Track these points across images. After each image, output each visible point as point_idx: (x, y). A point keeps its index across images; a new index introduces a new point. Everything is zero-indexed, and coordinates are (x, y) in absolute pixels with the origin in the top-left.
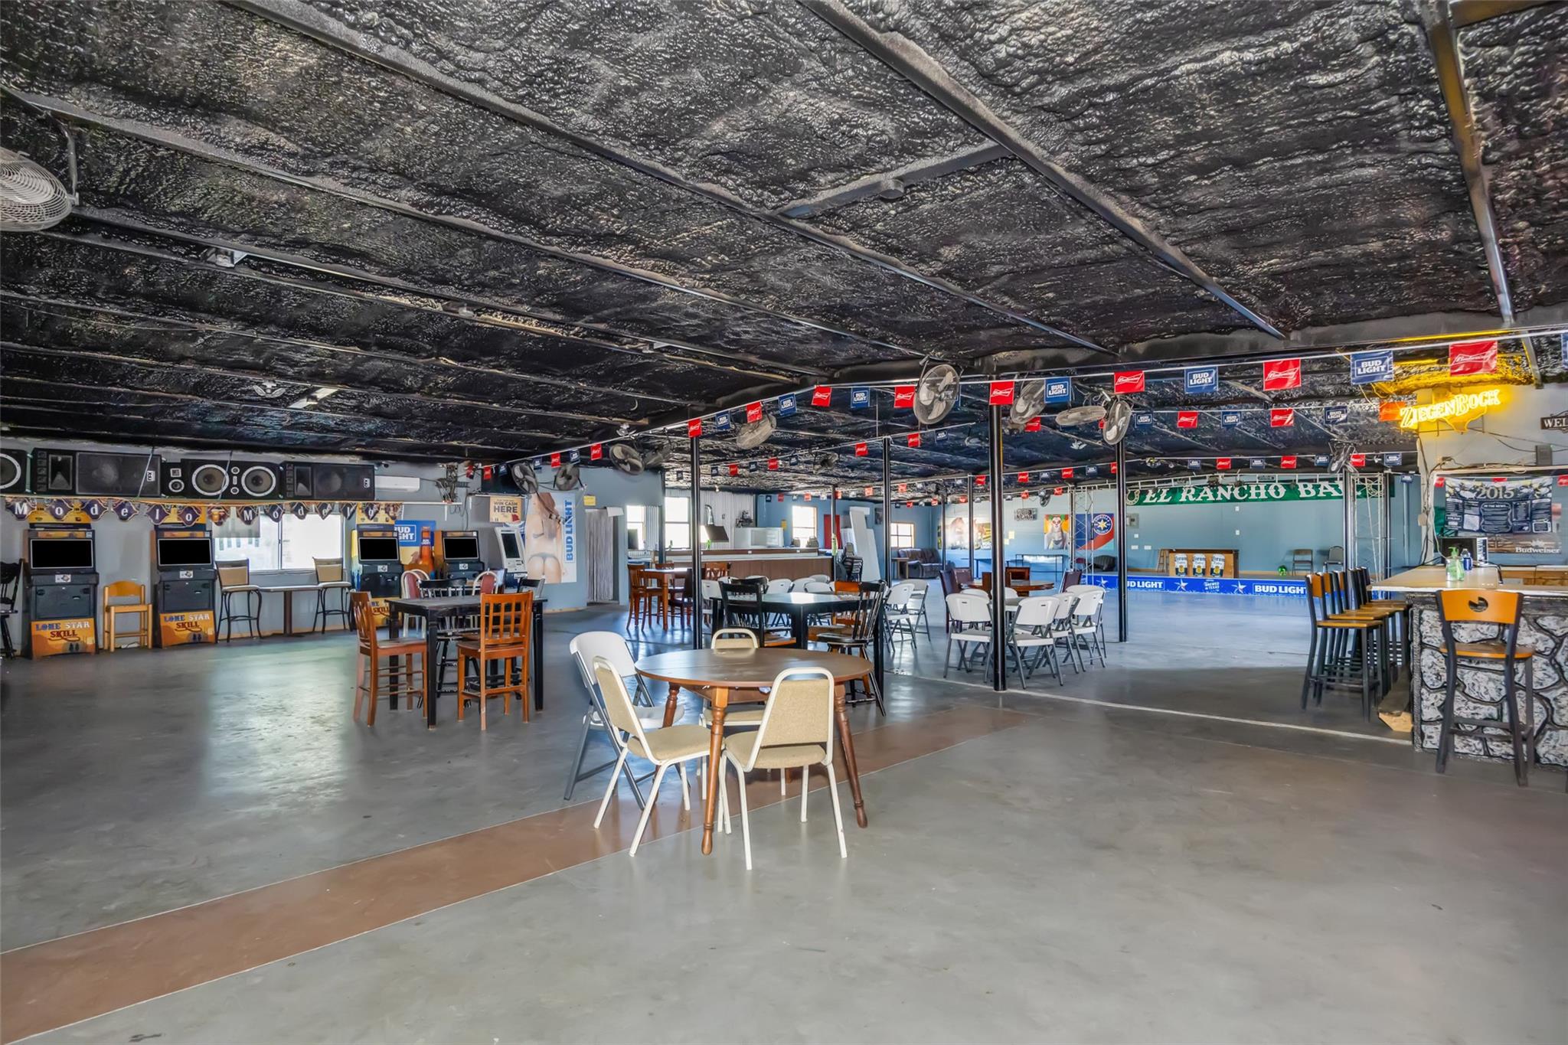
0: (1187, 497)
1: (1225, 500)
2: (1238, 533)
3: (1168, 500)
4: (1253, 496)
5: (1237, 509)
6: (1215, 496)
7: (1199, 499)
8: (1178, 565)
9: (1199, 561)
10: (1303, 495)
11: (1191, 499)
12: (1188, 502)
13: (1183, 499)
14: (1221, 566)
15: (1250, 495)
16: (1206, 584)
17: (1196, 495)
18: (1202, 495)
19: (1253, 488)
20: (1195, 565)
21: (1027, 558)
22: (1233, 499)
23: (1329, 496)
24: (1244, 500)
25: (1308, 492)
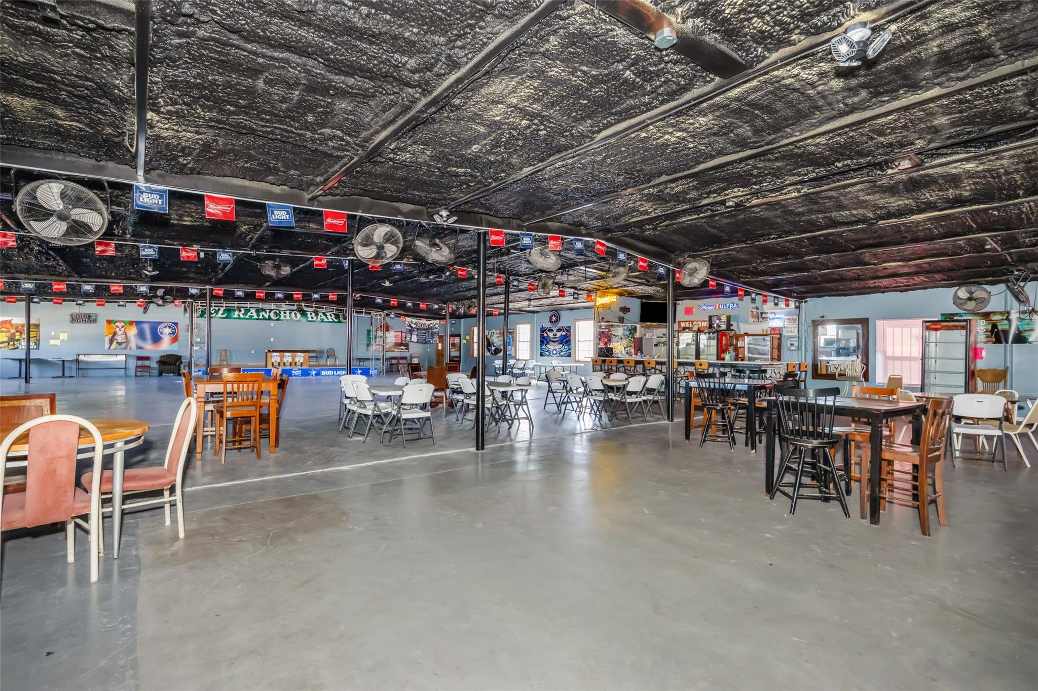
0: (239, 315)
1: (264, 319)
2: (272, 339)
3: (224, 316)
4: (282, 318)
5: (272, 325)
6: (258, 316)
7: (247, 317)
8: (273, 360)
9: (288, 358)
10: (310, 319)
11: (242, 316)
12: (239, 318)
13: (236, 316)
14: (302, 360)
15: (280, 316)
16: (293, 372)
17: (245, 314)
18: (249, 314)
19: (282, 313)
20: (285, 360)
21: (81, 358)
22: (270, 318)
23: (322, 321)
24: (277, 320)
25: (312, 318)
